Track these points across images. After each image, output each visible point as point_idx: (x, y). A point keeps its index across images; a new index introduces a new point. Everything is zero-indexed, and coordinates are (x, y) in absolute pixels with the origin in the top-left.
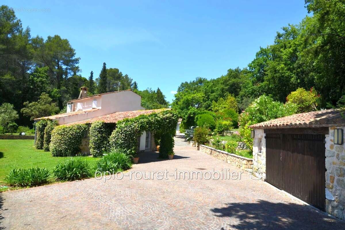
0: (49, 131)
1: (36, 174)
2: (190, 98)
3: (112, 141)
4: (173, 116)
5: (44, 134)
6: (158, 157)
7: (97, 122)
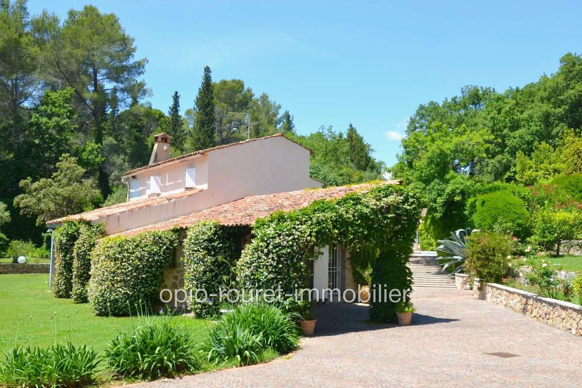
0: (84, 251)
1: (68, 361)
2: (448, 147)
3: (243, 275)
4: (406, 200)
5: (72, 258)
6: (368, 318)
7: (200, 224)
